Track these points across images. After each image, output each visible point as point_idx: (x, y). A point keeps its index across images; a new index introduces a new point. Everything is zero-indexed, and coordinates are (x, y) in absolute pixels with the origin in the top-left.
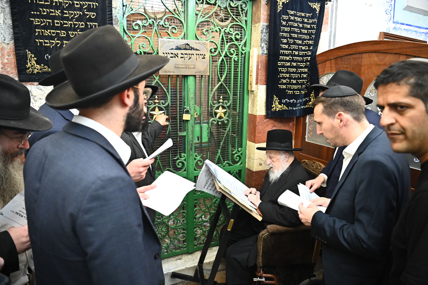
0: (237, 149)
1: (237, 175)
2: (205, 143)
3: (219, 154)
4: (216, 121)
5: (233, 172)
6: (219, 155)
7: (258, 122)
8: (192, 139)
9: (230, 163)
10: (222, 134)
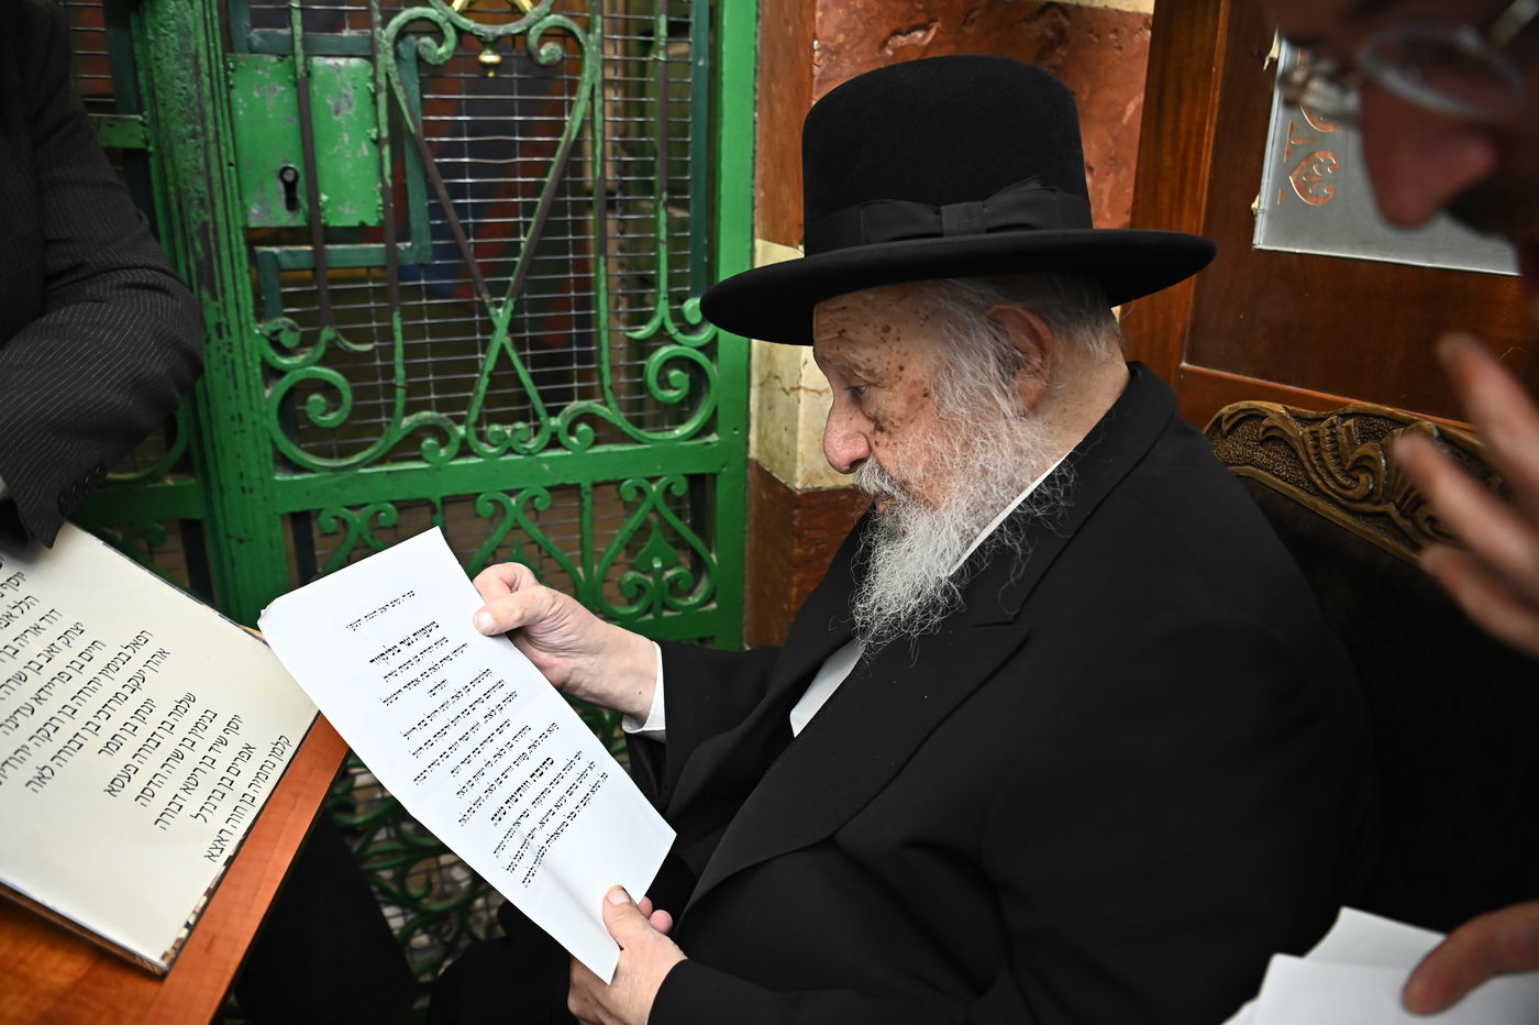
0: (663, 309)
1: (679, 514)
2: (361, 233)
3: (501, 337)
4: (450, 34)
5: (641, 491)
6: (503, 349)
7: (823, 48)
8: (201, 184)
9: (610, 412)
10: (527, 169)
